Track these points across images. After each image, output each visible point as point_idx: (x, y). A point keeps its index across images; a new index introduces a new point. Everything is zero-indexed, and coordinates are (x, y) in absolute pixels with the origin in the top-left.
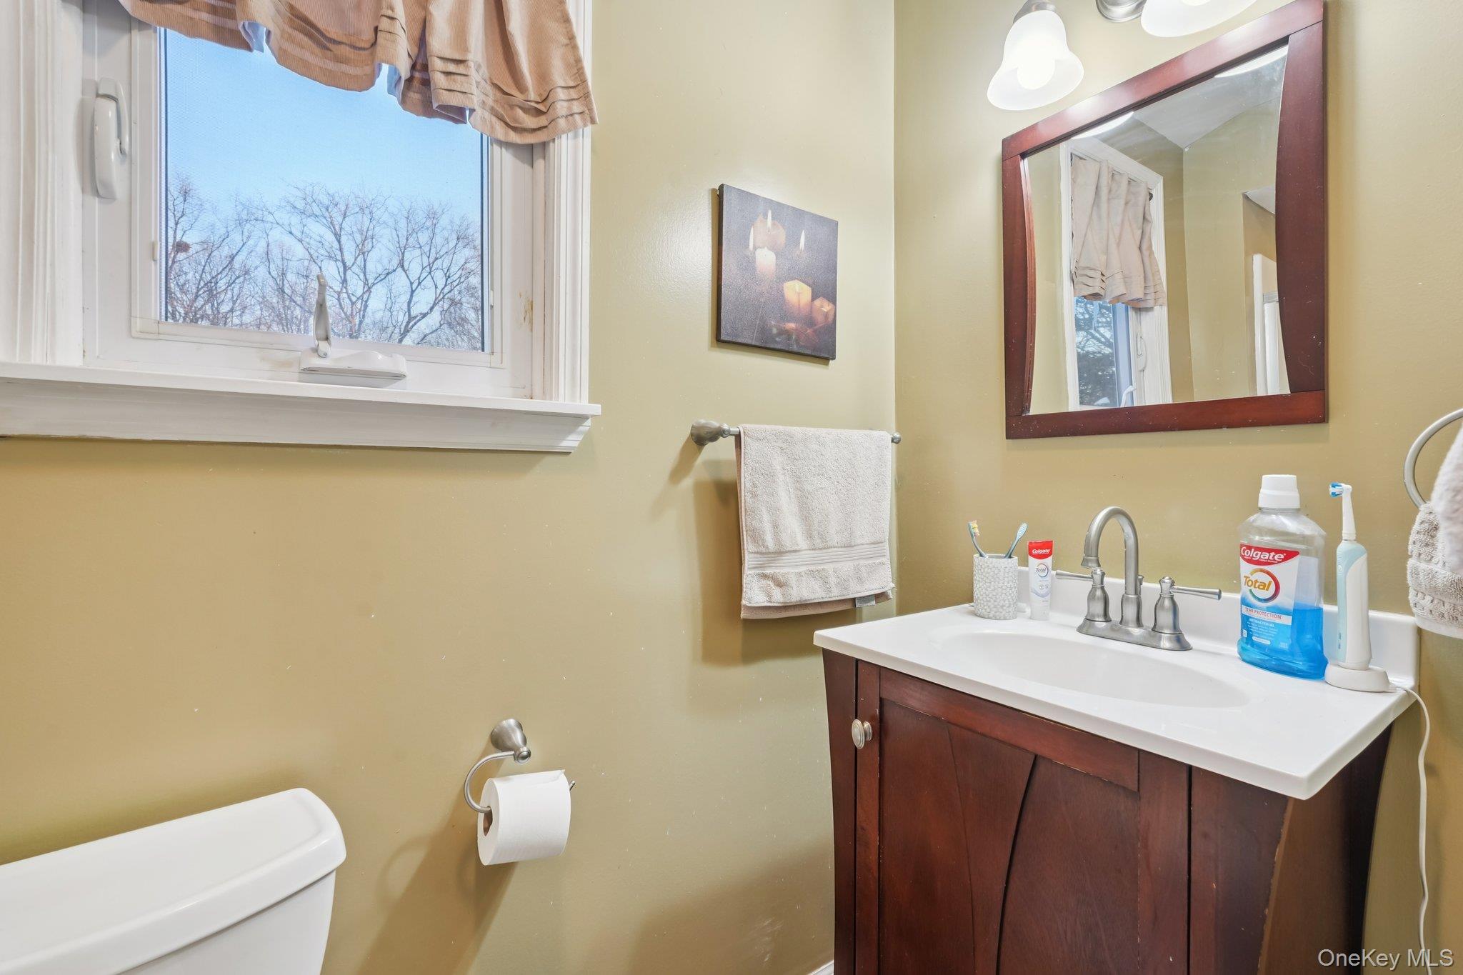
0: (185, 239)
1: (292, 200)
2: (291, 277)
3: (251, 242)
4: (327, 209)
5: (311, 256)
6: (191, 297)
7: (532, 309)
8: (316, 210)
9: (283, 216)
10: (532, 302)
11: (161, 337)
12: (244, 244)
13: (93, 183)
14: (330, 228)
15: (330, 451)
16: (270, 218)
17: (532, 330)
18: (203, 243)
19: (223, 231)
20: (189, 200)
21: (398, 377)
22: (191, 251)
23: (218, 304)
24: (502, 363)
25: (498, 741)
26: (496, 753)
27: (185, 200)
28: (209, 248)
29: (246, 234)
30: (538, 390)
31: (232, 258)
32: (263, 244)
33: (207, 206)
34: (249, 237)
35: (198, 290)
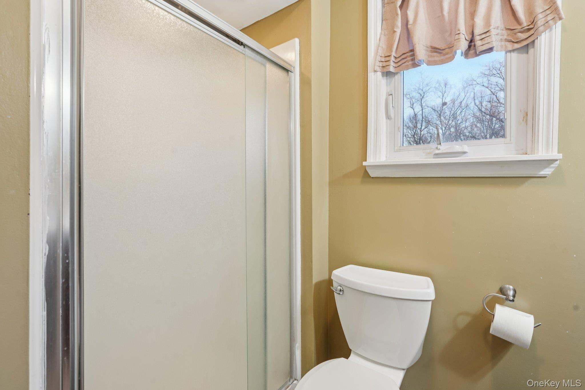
0: (445, 101)
1: (483, 72)
2: (484, 104)
3: (468, 94)
4: (499, 70)
5: (492, 92)
6: (448, 120)
7: (527, 115)
8: (494, 72)
9: (479, 80)
10: (527, 112)
11: (401, 150)
12: (465, 96)
13: (388, 117)
14: (501, 77)
15: (440, 179)
16: (475, 83)
17: (527, 124)
18: (451, 100)
19: (458, 93)
20: (447, 86)
21: (465, 153)
22: (448, 104)
23: (457, 121)
24: (510, 141)
25: (502, 291)
26: (500, 295)
27: (445, 87)
28: (453, 101)
29: (466, 92)
30: (529, 151)
31: (461, 103)
32: (473, 93)
33: (453, 86)
34: (467, 93)
35: (450, 118)
